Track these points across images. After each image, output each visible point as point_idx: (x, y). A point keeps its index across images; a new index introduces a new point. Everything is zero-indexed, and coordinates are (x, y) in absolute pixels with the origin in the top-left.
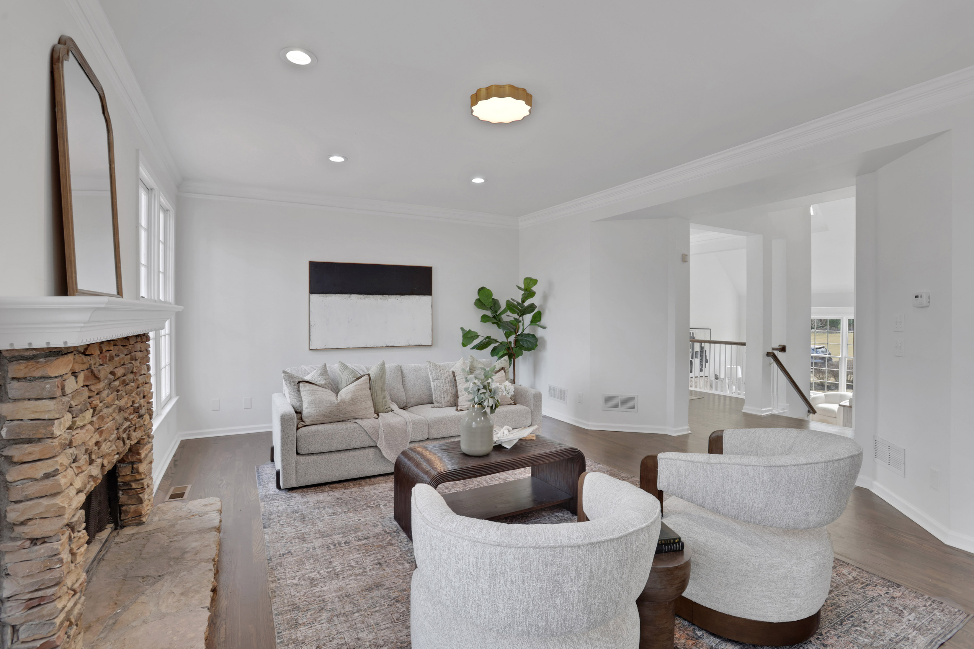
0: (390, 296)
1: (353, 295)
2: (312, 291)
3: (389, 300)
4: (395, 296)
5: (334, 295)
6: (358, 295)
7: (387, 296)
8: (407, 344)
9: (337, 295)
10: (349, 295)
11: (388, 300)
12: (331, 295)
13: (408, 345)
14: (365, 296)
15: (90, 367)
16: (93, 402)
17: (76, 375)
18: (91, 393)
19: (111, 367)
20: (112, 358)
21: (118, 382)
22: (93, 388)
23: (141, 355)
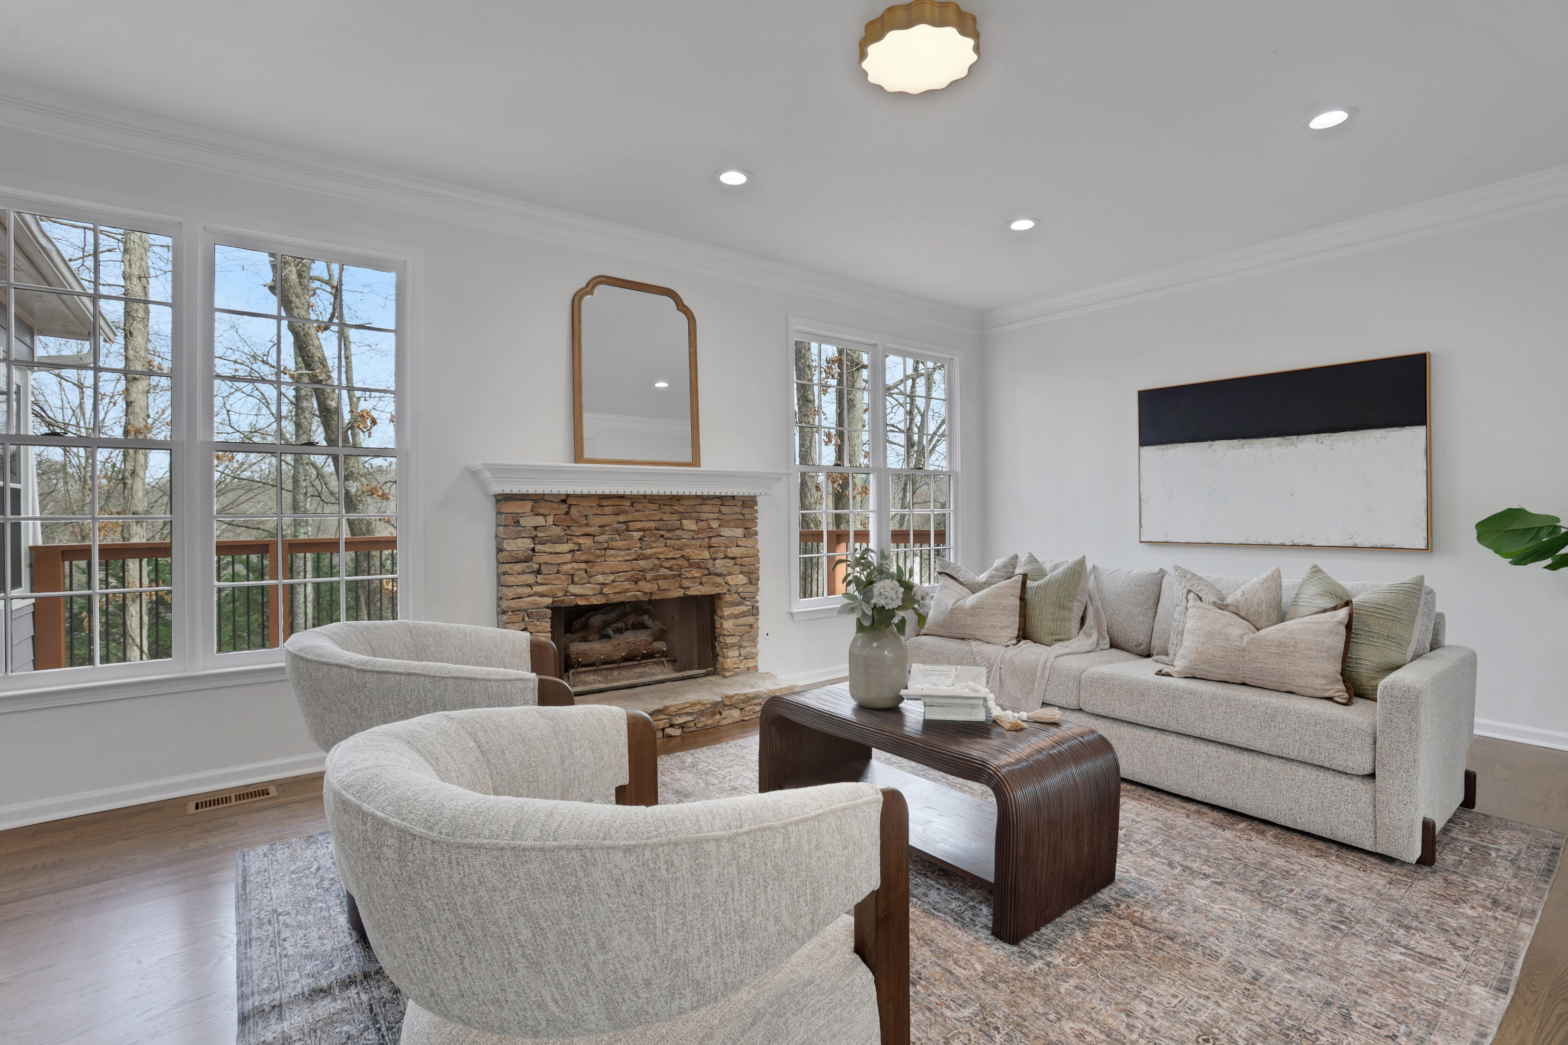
0: (1301, 437)
1: (1217, 442)
2: (1145, 440)
3: (1299, 445)
4: (1314, 436)
5: (1182, 445)
6: (1228, 441)
7: (1295, 437)
8: (1349, 543)
9: (1186, 444)
10: (1209, 443)
11: (1296, 446)
12: (1176, 445)
13: (1352, 544)
14: (1242, 441)
15: (567, 513)
16: (576, 539)
17: (544, 516)
18: (570, 532)
19: (621, 518)
20: (625, 512)
21: (641, 533)
22: (574, 529)
23: (721, 517)
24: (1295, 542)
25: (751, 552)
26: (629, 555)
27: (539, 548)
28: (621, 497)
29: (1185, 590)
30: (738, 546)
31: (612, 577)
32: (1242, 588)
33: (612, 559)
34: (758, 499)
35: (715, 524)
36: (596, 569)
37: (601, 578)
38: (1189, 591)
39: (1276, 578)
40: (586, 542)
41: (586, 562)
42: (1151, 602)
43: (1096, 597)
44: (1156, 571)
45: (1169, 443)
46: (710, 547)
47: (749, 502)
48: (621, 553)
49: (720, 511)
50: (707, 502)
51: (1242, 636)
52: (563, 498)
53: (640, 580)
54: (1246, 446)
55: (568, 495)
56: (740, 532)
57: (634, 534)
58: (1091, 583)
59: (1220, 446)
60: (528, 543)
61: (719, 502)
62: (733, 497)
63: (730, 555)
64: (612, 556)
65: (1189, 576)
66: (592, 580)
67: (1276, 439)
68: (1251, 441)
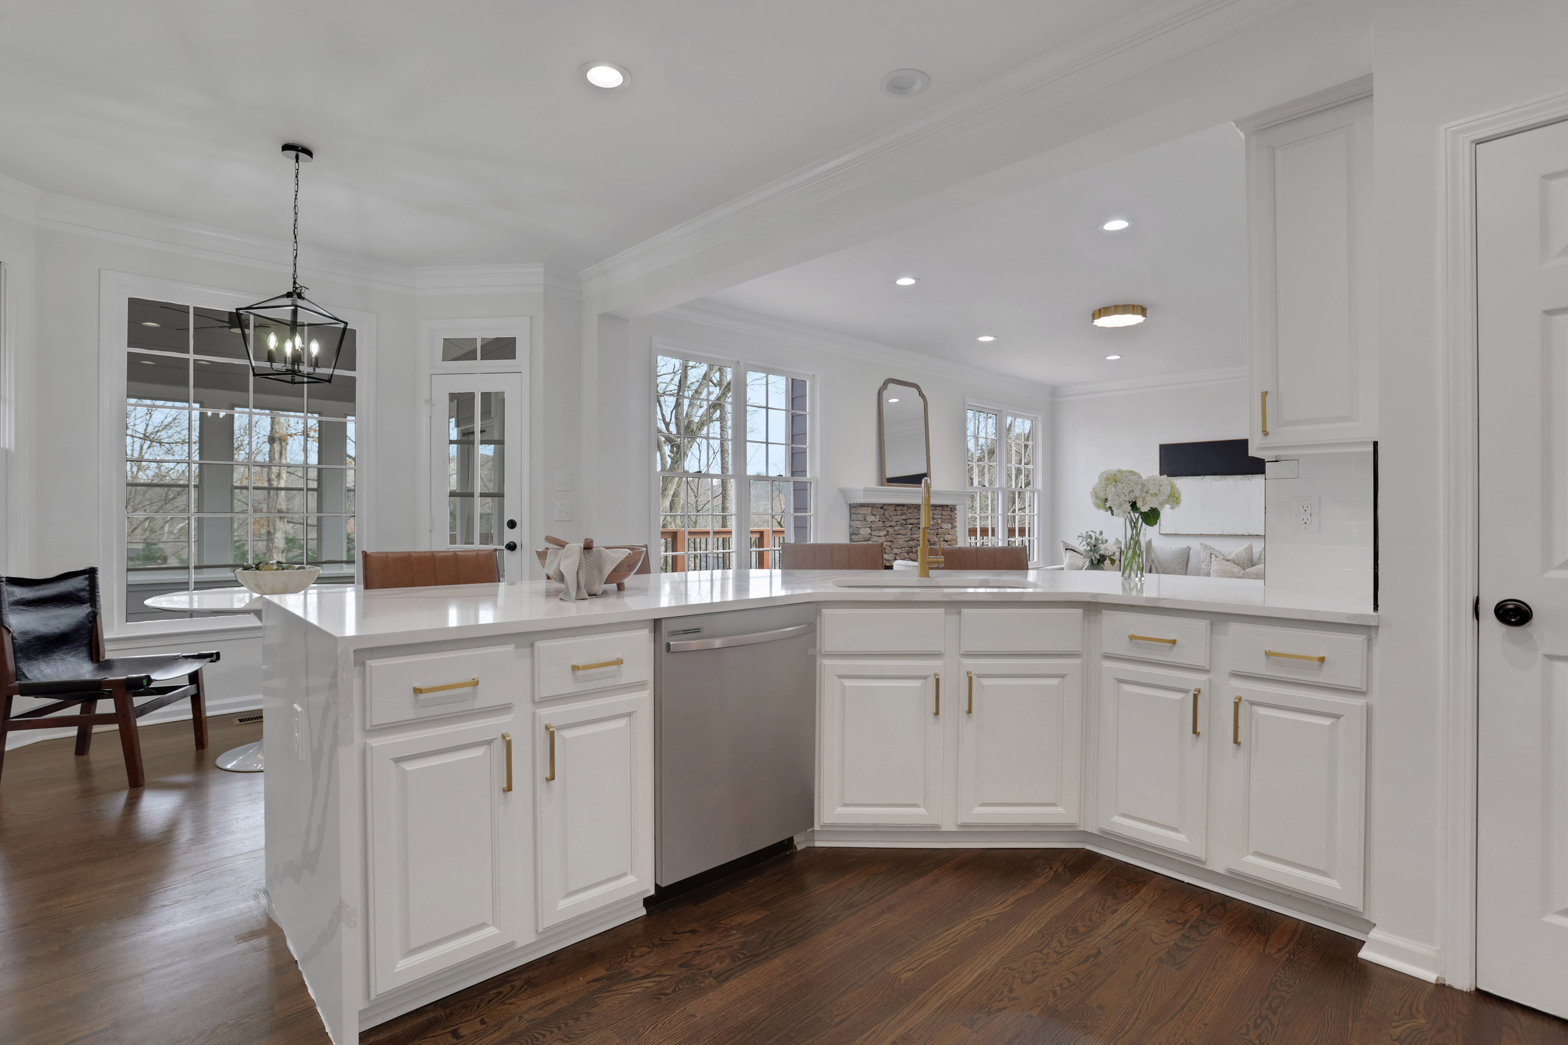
0: (1254, 476)
1: (1207, 476)
2: (1165, 474)
3: (1253, 480)
5: (1185, 477)
6: (1212, 476)
7: (1250, 476)
9: (1189, 477)
10: (1202, 477)
14: (1221, 477)
15: (884, 514)
16: (887, 529)
17: (875, 515)
18: (884, 525)
19: (904, 517)
20: (905, 514)
21: (911, 526)
22: (886, 523)
23: (943, 517)
24: (1250, 533)
25: (954, 537)
26: (906, 538)
27: (874, 533)
28: (903, 505)
29: (1209, 554)
30: (949, 534)
31: (900, 551)
32: (1235, 552)
33: (900, 540)
34: (957, 507)
35: (940, 521)
36: (894, 545)
37: (896, 551)
38: (1211, 554)
39: (1250, 548)
40: (890, 530)
41: (890, 541)
42: (1185, 562)
43: (1155, 561)
44: (1186, 547)
45: (1178, 476)
46: (938, 534)
47: (953, 509)
48: (903, 537)
49: (942, 515)
50: (937, 508)
51: (1239, 572)
52: (882, 506)
53: (910, 552)
54: (1223, 480)
55: (884, 504)
56: (949, 525)
57: (909, 526)
58: (1153, 555)
59: (1209, 479)
60: (868, 530)
61: (940, 508)
62: (947, 506)
63: (946, 539)
64: (900, 538)
65: (1208, 548)
66: (893, 552)
67: (1240, 476)
68: (1226, 476)
